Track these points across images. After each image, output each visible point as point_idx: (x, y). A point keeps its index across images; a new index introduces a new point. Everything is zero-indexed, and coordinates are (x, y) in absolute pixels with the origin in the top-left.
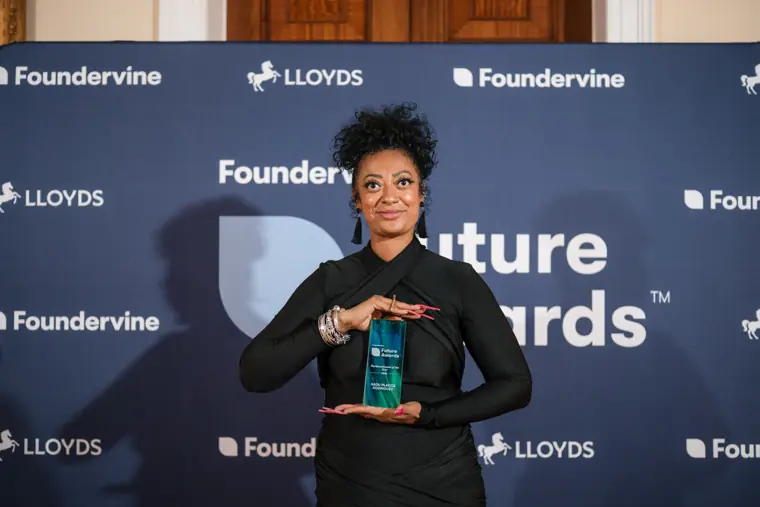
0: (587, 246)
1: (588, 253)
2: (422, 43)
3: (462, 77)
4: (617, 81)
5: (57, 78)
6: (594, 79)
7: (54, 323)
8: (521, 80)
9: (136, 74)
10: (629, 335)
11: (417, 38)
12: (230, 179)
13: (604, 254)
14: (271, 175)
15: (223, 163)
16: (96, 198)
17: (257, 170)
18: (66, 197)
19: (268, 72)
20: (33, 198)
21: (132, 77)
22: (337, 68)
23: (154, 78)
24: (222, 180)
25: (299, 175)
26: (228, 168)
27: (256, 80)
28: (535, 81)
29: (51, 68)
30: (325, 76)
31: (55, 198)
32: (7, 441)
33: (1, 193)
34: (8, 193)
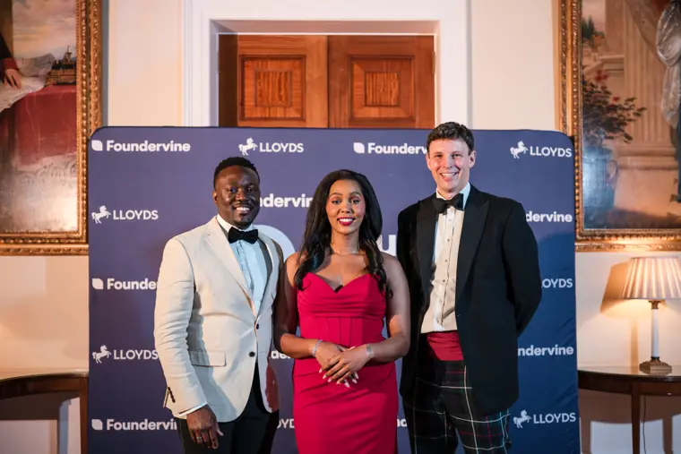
2: (335, 129)
3: (359, 148)
5: (131, 147)
7: (130, 286)
8: (391, 150)
9: (176, 145)
11: (332, 126)
16: (154, 215)
18: (136, 214)
19: (250, 144)
20: (118, 215)
21: (173, 147)
22: (289, 142)
23: (186, 147)
25: (269, 202)
27: (244, 149)
28: (399, 150)
29: (127, 141)
30: (282, 147)
31: (130, 215)
32: (104, 352)
33: (98, 212)
34: (103, 212)
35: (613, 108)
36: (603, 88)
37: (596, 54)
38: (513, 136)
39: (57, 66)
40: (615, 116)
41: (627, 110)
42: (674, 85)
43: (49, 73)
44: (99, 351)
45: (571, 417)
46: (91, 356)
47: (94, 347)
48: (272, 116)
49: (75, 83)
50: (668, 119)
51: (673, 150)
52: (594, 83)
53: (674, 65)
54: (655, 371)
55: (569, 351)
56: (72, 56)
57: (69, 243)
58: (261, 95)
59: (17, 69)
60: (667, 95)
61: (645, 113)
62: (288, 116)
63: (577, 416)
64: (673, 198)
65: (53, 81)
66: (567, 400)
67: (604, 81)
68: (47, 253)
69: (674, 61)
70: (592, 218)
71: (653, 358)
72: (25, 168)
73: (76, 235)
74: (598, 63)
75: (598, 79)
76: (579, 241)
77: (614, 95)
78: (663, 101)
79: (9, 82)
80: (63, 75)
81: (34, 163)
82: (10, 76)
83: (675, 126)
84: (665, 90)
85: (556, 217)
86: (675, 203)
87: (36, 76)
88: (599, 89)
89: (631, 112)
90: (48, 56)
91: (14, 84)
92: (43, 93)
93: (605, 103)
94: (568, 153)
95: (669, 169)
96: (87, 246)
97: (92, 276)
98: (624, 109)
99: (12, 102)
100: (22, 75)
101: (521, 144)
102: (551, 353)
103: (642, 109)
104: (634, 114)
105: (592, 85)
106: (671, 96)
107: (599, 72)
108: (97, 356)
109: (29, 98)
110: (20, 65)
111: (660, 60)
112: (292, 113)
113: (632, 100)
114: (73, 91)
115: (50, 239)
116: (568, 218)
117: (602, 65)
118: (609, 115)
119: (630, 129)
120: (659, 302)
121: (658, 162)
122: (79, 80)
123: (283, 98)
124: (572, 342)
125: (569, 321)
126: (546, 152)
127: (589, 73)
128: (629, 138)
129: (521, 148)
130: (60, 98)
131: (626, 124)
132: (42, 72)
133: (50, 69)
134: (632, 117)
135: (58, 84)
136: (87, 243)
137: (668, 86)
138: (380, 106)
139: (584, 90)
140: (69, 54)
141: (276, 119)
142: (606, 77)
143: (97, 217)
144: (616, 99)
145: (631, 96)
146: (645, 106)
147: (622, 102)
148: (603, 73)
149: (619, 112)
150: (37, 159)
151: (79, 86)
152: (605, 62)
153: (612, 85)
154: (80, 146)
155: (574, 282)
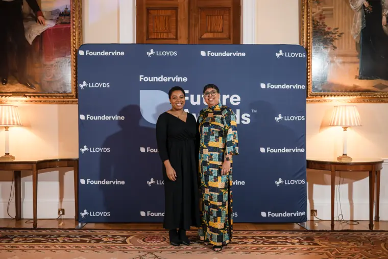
0: (235, 98)
1: (235, 100)
3: (203, 53)
4: (243, 54)
5: (97, 54)
6: (238, 54)
7: (97, 118)
8: (218, 54)
9: (118, 52)
10: (246, 121)
11: (191, 43)
12: (142, 80)
13: (240, 100)
14: (153, 79)
15: (141, 76)
16: (108, 85)
17: (149, 78)
18: (99, 85)
19: (152, 52)
20: (91, 85)
21: (116, 53)
22: (170, 51)
23: (122, 54)
24: (140, 80)
25: (160, 79)
26: (142, 77)
27: (149, 54)
28: (222, 54)
29: (95, 51)
30: (167, 53)
31: (97, 85)
32: (85, 148)
33: (83, 84)
34: (85, 84)
35: (328, 33)
36: (323, 23)
37: (319, 6)
38: (277, 47)
39: (62, 14)
40: (328, 37)
41: (335, 34)
42: (358, 21)
43: (58, 18)
44: (83, 148)
45: (303, 181)
46: (79, 150)
47: (81, 146)
48: (162, 37)
49: (70, 23)
50: (355, 38)
51: (357, 53)
52: (318, 21)
53: (358, 12)
54: (344, 161)
55: (302, 150)
56: (69, 10)
57: (68, 98)
58: (156, 27)
59: (43, 16)
60: (355, 27)
61: (343, 35)
62: (169, 37)
63: (306, 181)
64: (356, 77)
65: (59, 22)
66: (300, 174)
67: (323, 20)
68: (58, 102)
69: (358, 9)
70: (316, 87)
71: (344, 155)
72: (47, 63)
73: (71, 95)
74: (321, 10)
75: (321, 19)
76: (309, 98)
77: (328, 26)
78: (352, 29)
79: (39, 22)
80: (65, 19)
81: (51, 61)
82: (40, 20)
83: (358, 42)
84: (354, 24)
85: (297, 87)
86: (357, 79)
87: (52, 20)
88: (321, 24)
89: (337, 35)
90: (57, 10)
91: (42, 23)
92: (55, 28)
93: (324, 30)
94: (303, 55)
95: (355, 63)
96: (77, 100)
97: (80, 113)
98: (333, 34)
99: (41, 32)
100: (46, 19)
101: (281, 51)
102: (294, 151)
103: (342, 34)
104: (338, 36)
105: (318, 22)
106: (357, 26)
107: (321, 15)
108: (83, 150)
109: (49, 30)
110: (44, 14)
111: (351, 9)
112: (172, 36)
113: (337, 29)
114: (69, 27)
115: (59, 96)
116: (303, 87)
117: (322, 12)
118: (325, 37)
119: (336, 43)
120: (347, 127)
121: (349, 59)
122: (71, 21)
123: (167, 29)
124: (304, 146)
125: (302, 136)
126: (293, 55)
127: (316, 16)
128: (335, 47)
129: (281, 53)
130: (63, 30)
131: (333, 41)
132: (55, 17)
133: (58, 16)
134: (337, 37)
135: (62, 23)
136: (77, 98)
137: (355, 22)
138: (214, 32)
139: (313, 24)
140: (67, 9)
141: (163, 39)
142: (324, 18)
143: (82, 86)
144: (329, 28)
145: (336, 27)
146: (343, 32)
147: (332, 30)
148: (323, 16)
149: (331, 35)
150: (53, 59)
151: (71, 24)
152: (324, 10)
153: (327, 21)
154: (73, 53)
155: (305, 118)
